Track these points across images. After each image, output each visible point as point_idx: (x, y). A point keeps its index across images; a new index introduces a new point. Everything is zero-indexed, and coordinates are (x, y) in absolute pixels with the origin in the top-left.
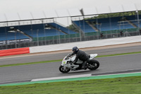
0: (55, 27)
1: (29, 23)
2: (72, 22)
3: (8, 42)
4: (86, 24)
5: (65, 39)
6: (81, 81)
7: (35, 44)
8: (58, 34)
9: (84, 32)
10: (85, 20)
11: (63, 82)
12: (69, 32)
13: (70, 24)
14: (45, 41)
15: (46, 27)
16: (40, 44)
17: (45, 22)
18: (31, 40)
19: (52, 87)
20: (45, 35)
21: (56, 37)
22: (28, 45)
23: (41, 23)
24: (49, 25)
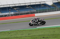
0: (45, 5)
1: (34, 4)
2: (53, 3)
3: (26, 12)
4: (59, 4)
5: (50, 10)
6: (58, 28)
7: (37, 13)
8: (47, 8)
9: (58, 7)
10: (58, 2)
11: (50, 28)
12: (51, 7)
13: (52, 4)
14: (41, 11)
15: (42, 5)
16: (39, 13)
17: (41, 3)
18: (35, 11)
19: (46, 30)
20: (41, 9)
21: (46, 9)
22: (34, 13)
23: (40, 4)
24: (43, 4)
